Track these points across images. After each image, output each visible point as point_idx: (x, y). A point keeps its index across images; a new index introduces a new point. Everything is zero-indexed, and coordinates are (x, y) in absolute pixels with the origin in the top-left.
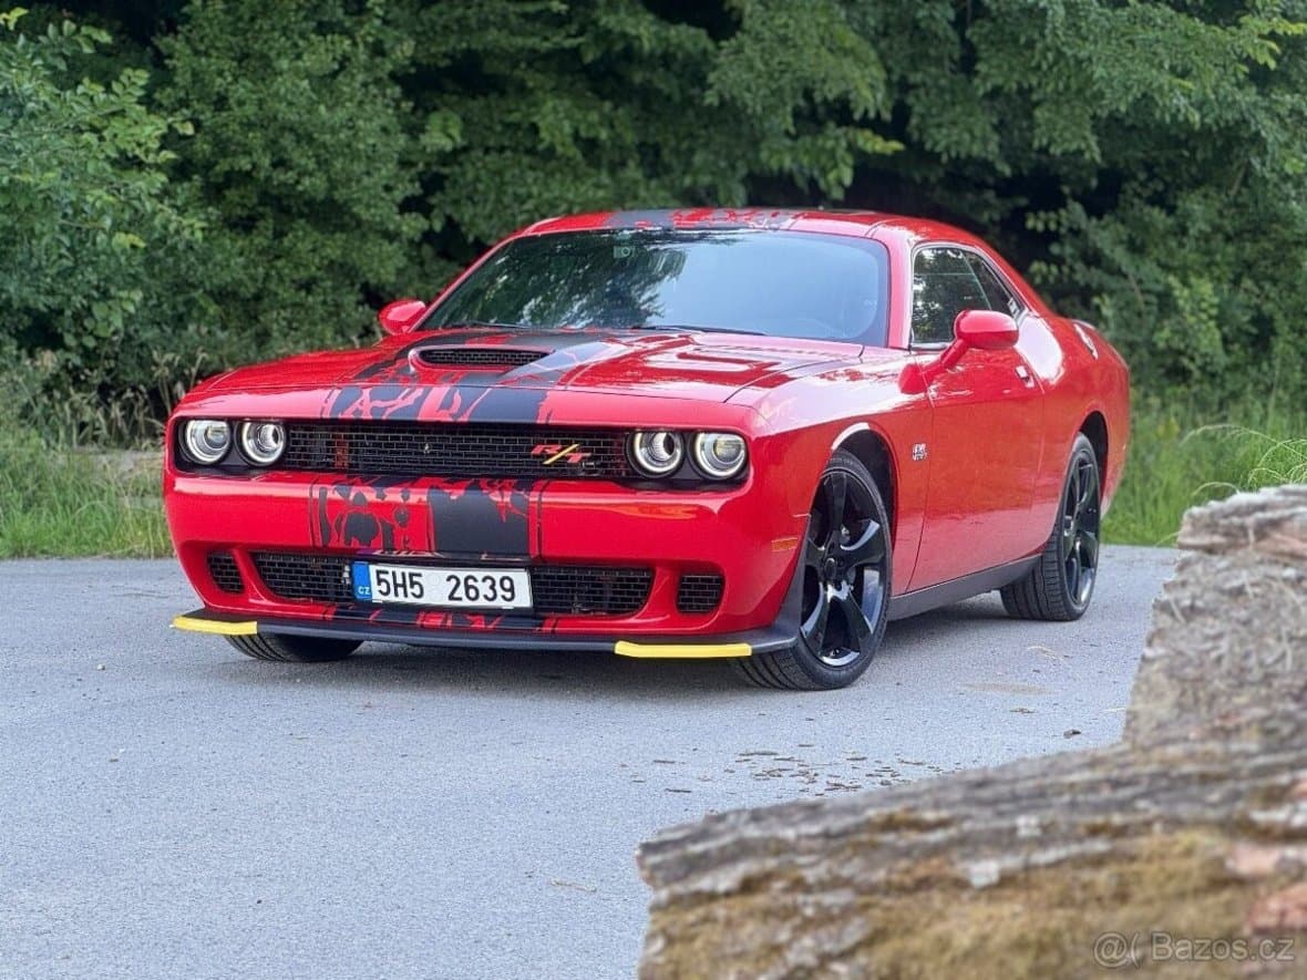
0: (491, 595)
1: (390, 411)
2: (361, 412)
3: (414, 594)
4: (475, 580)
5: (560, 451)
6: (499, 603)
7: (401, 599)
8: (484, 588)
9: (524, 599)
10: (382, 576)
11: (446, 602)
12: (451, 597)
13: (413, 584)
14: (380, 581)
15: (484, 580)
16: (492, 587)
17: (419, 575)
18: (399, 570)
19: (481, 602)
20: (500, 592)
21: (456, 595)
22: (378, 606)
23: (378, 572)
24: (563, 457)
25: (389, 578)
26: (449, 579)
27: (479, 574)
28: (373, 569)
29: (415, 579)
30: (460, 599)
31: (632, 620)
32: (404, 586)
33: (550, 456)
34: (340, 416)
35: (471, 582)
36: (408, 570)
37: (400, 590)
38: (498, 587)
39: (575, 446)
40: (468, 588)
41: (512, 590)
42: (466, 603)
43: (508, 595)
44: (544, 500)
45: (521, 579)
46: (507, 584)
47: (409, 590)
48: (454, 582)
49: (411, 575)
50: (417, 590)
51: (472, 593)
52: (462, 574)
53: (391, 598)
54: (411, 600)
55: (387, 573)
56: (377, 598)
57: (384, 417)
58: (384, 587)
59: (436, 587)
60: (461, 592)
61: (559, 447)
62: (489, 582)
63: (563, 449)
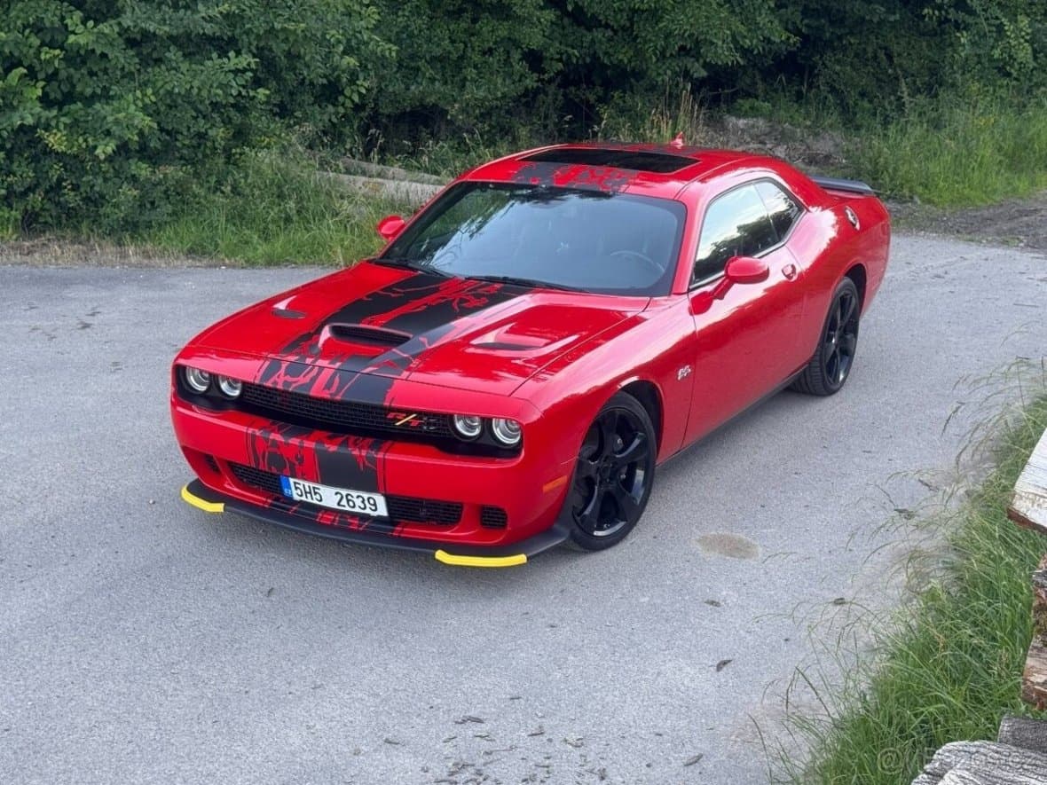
0: (363, 506)
1: (294, 385)
2: (277, 384)
3: (316, 499)
4: (352, 496)
5: (405, 418)
6: (368, 511)
7: (309, 500)
8: (358, 502)
9: (382, 511)
10: (297, 485)
11: (335, 506)
12: (339, 504)
13: (316, 493)
14: (296, 488)
15: (358, 497)
16: (363, 502)
17: (319, 489)
18: (307, 484)
19: (357, 510)
20: (368, 505)
21: (342, 503)
22: (296, 503)
23: (295, 483)
24: (407, 421)
25: (301, 487)
26: (337, 493)
27: (355, 493)
28: (291, 480)
29: (316, 490)
30: (344, 506)
31: (448, 533)
32: (310, 493)
33: (400, 420)
34: (264, 384)
35: (349, 497)
36: (311, 485)
37: (309, 496)
38: (366, 502)
39: (414, 415)
40: (348, 501)
41: (375, 504)
42: (347, 508)
43: (373, 508)
44: (386, 457)
45: (380, 500)
46: (372, 501)
47: (314, 496)
48: (339, 496)
49: (314, 488)
50: (318, 497)
51: (351, 504)
52: (344, 492)
53: (304, 498)
54: (315, 502)
55: (300, 484)
56: (296, 498)
57: (290, 390)
58: (299, 492)
59: (329, 497)
60: (344, 502)
61: (405, 415)
62: (361, 499)
63: (407, 416)
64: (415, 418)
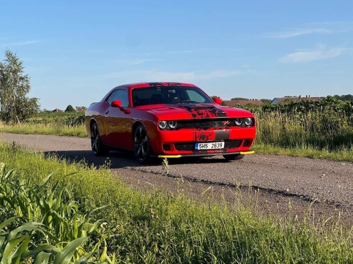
0: (218, 146)
2: (199, 118)
3: (206, 148)
4: (216, 144)
6: (219, 148)
7: (203, 149)
8: (217, 146)
9: (223, 147)
11: (211, 148)
12: (212, 148)
14: (200, 146)
16: (219, 145)
17: (207, 144)
18: (204, 144)
19: (217, 148)
20: (220, 146)
22: (199, 150)
23: (200, 144)
25: (202, 145)
26: (212, 144)
27: (217, 143)
28: (199, 144)
29: (207, 145)
31: (239, 148)
32: (204, 146)
35: (216, 145)
36: (205, 144)
37: (203, 147)
40: (215, 145)
41: (221, 145)
42: (214, 148)
43: (221, 146)
44: (231, 130)
45: (223, 143)
46: (221, 144)
47: (205, 147)
49: (206, 144)
50: (206, 147)
51: (215, 146)
52: (214, 143)
53: (202, 149)
54: (205, 149)
55: (201, 144)
56: (199, 149)
58: (200, 147)
59: (210, 146)
60: (214, 147)
63: (226, 122)
64: (228, 122)
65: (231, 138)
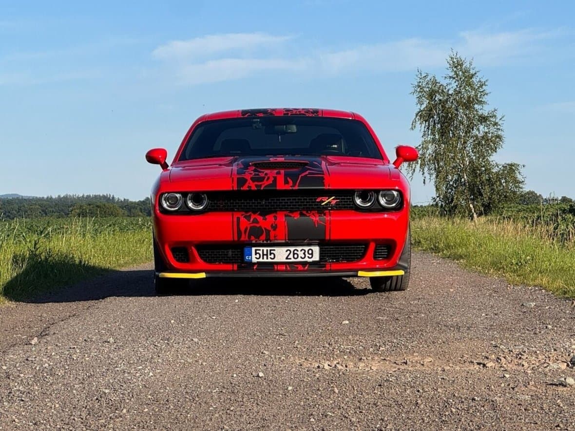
0: (303, 256)
1: (263, 186)
2: (251, 187)
3: (271, 258)
4: (297, 251)
5: (327, 200)
6: (307, 259)
7: (265, 260)
8: (301, 254)
9: (316, 257)
10: (258, 252)
11: (285, 260)
12: (287, 258)
13: (271, 254)
14: (256, 254)
15: (301, 251)
16: (304, 253)
17: (274, 250)
18: (265, 249)
19: (299, 260)
20: (307, 255)
21: (289, 257)
22: (255, 264)
23: (256, 250)
24: (329, 202)
25: (261, 252)
26: (287, 251)
27: (299, 248)
28: (254, 249)
29: (272, 252)
30: (290, 259)
31: (361, 263)
32: (267, 255)
33: (324, 202)
34: (242, 189)
35: (296, 252)
36: (269, 249)
37: (265, 257)
38: (306, 253)
39: (333, 197)
40: (294, 254)
41: (312, 254)
42: (293, 260)
43: (310, 256)
45: (316, 250)
46: (310, 252)
47: (269, 256)
48: (289, 252)
49: (271, 250)
50: (272, 256)
51: (296, 256)
52: (292, 249)
53: (261, 260)
54: (269, 260)
55: (260, 250)
56: (254, 260)
57: (261, 189)
58: (258, 256)
59: (281, 254)
60: (291, 256)
61: (327, 198)
62: (303, 251)
63: (329, 199)
64: (333, 199)
65: (332, 238)
